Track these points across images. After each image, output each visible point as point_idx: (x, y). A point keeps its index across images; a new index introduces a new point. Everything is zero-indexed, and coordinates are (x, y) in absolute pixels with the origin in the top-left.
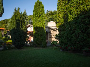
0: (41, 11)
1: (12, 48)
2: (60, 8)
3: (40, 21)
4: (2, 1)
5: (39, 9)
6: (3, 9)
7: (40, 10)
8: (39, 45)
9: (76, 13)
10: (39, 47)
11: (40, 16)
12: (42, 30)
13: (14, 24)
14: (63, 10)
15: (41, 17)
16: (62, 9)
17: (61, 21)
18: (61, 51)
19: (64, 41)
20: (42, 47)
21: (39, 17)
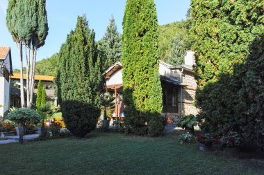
0: (144, 20)
1: (63, 135)
2: (198, 4)
3: (141, 51)
4: (45, 2)
5: (138, 12)
6: (46, 25)
7: (142, 15)
8: (138, 128)
9: (245, 16)
10: (140, 135)
11: (141, 36)
12: (148, 79)
13: (65, 66)
14: (208, 8)
15: (145, 37)
16: (205, 7)
17: (201, 48)
18: (201, 148)
19: (210, 116)
20: (149, 134)
21: (139, 38)
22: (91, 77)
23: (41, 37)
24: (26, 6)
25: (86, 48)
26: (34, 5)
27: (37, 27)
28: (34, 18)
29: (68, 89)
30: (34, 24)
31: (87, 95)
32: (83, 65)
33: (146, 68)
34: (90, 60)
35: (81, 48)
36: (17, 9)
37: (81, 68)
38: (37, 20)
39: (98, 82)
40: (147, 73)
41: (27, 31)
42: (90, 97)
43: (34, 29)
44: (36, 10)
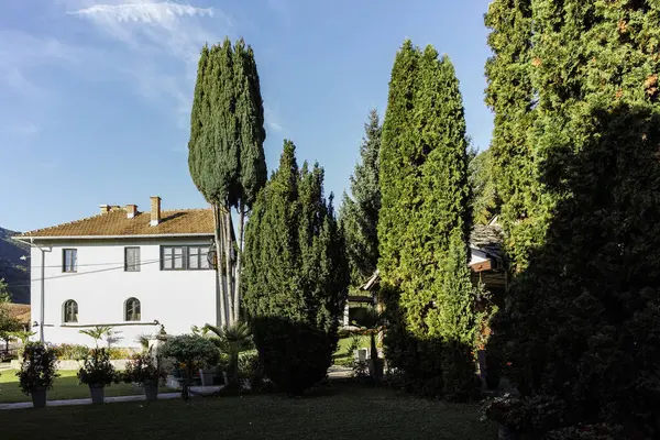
0: (424, 123)
12: (436, 263)
15: (427, 163)
21: (409, 169)
22: (305, 267)
23: (249, 187)
24: (217, 131)
25: (293, 207)
26: (232, 126)
27: (239, 167)
28: (233, 151)
29: (259, 296)
30: (232, 164)
31: (294, 306)
32: (285, 244)
33: (428, 239)
34: (303, 232)
35: (281, 208)
36: (203, 139)
37: (281, 250)
38: (238, 154)
39: (322, 277)
40: (432, 249)
41: (219, 180)
42: (302, 310)
43: (232, 174)
44: (237, 135)
